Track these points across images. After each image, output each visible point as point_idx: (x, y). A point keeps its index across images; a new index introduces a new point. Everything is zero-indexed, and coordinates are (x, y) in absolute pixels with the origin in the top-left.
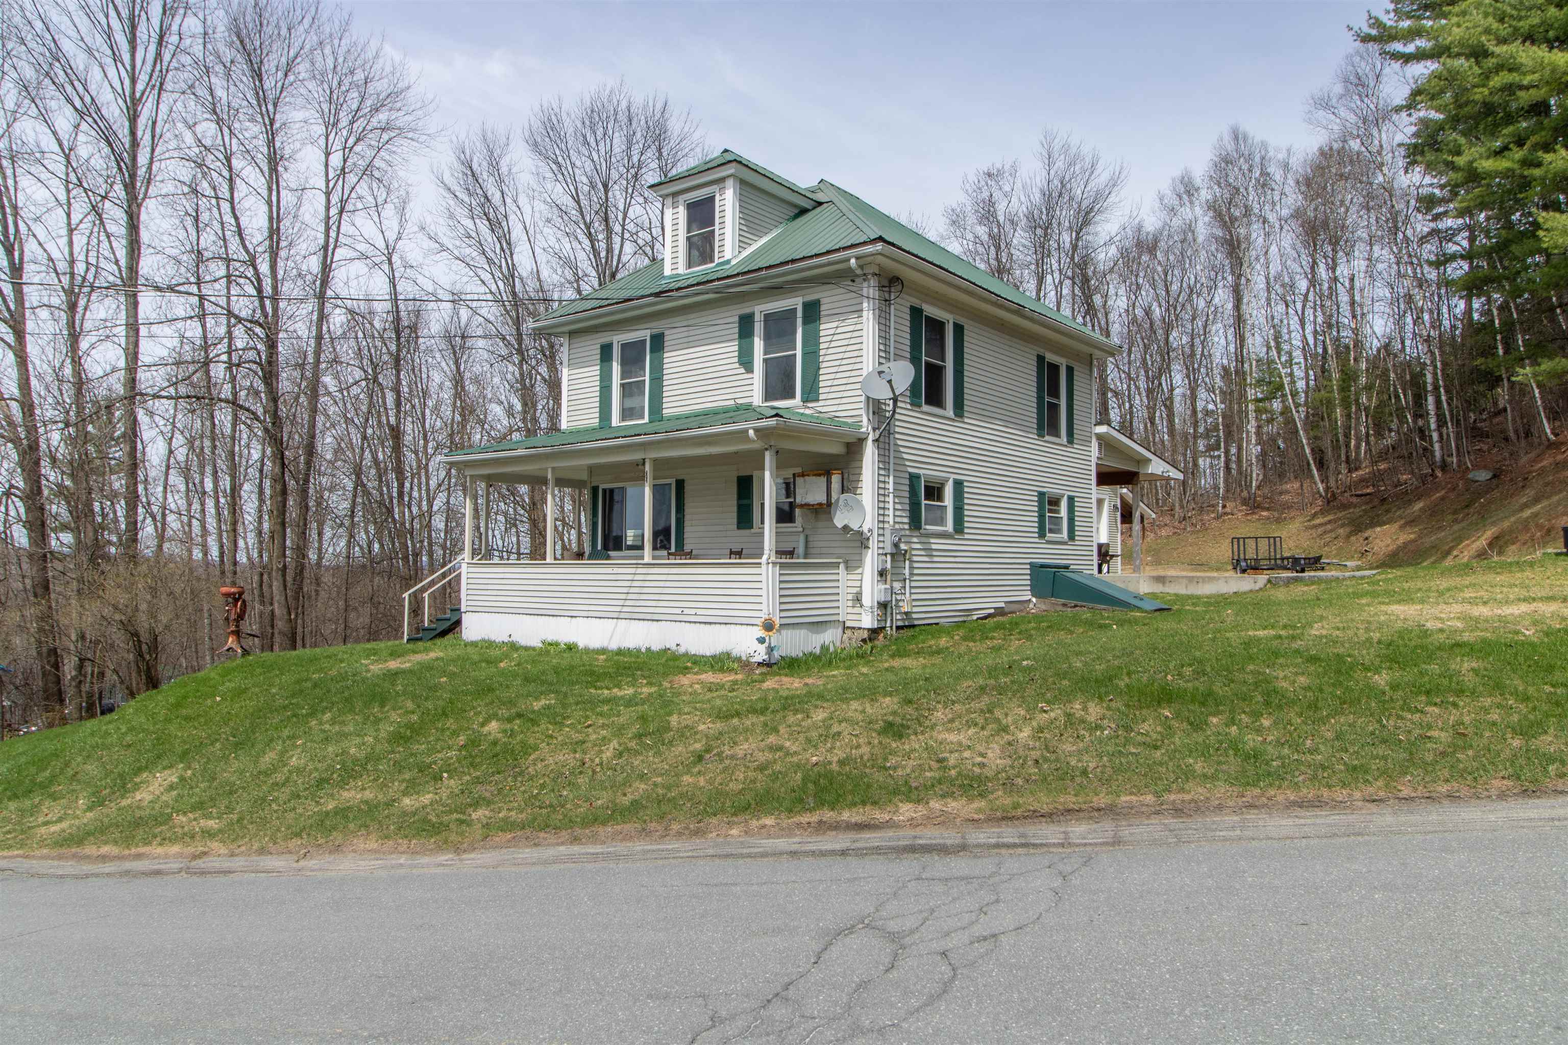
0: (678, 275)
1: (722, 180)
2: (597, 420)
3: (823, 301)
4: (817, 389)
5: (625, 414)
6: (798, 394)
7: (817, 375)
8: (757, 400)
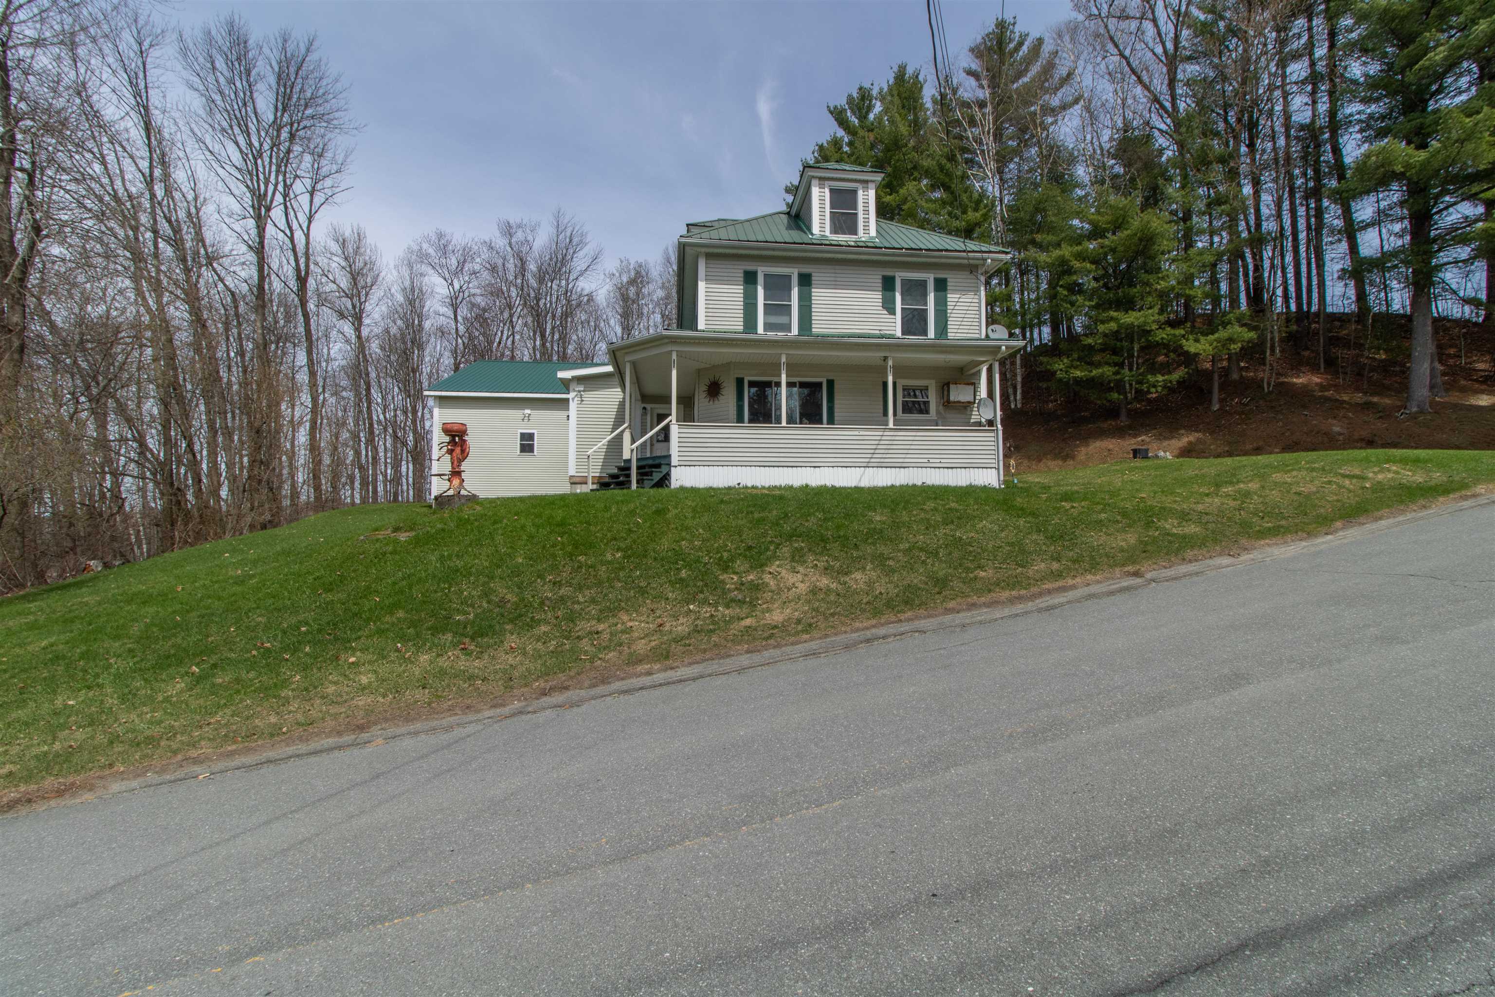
0: (824, 236)
1: (867, 182)
2: (742, 327)
3: (948, 280)
4: (947, 333)
5: (768, 326)
6: (931, 334)
7: (946, 324)
8: (899, 333)
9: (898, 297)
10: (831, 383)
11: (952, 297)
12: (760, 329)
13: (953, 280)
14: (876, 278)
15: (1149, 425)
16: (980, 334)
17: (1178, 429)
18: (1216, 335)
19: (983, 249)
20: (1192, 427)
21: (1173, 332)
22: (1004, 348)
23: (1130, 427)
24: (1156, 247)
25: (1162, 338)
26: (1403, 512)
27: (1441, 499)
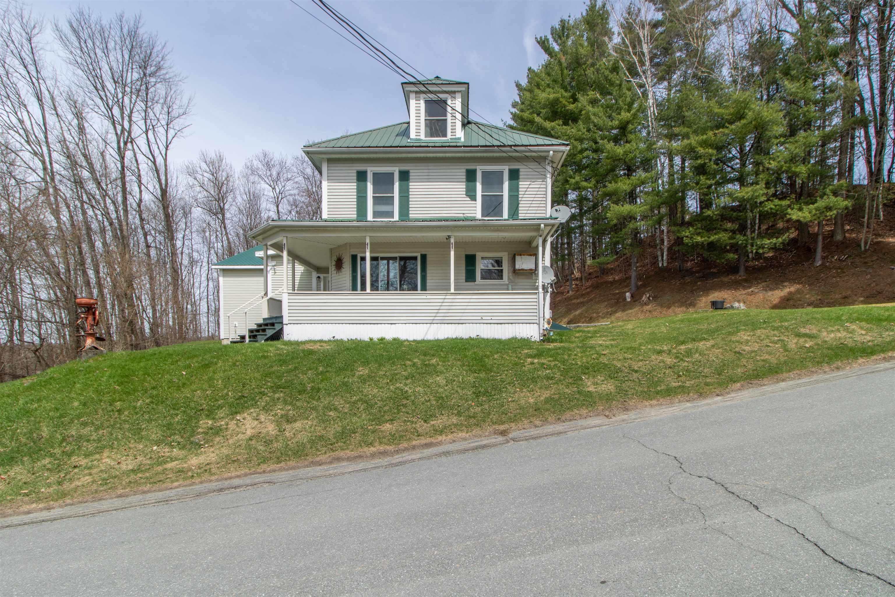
0: (419, 139)
1: (454, 92)
2: (356, 216)
3: (521, 170)
4: (518, 214)
5: (376, 214)
6: (506, 215)
7: (517, 207)
8: (479, 216)
9: (479, 187)
10: (424, 257)
11: (523, 185)
12: (370, 217)
13: (524, 169)
14: (461, 171)
15: (761, 279)
16: (546, 213)
17: (783, 282)
18: (816, 205)
19: (554, 143)
20: (793, 281)
21: (780, 203)
22: (542, 225)
23: (746, 281)
24: (769, 134)
25: (771, 209)
26: (800, 377)
27: (861, 360)
